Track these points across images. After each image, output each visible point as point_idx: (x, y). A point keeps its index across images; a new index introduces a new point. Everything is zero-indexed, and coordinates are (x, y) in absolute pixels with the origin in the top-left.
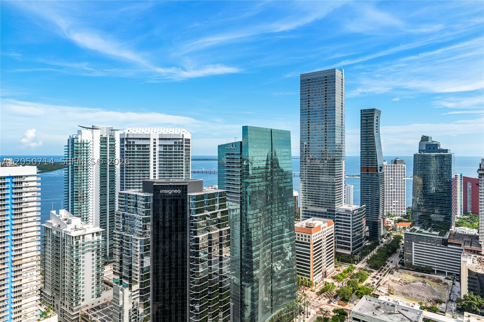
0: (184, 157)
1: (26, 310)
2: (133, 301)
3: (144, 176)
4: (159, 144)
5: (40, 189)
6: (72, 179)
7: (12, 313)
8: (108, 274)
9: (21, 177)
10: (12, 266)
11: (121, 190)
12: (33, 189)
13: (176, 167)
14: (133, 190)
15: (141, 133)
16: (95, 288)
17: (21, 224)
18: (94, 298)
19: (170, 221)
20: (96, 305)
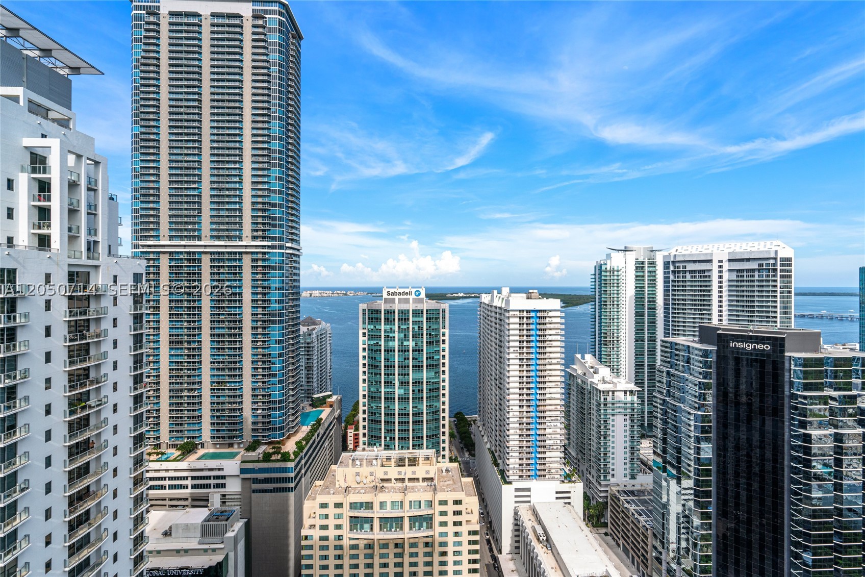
0: (779, 289)
1: (550, 465)
2: (683, 502)
3: (702, 319)
4: (728, 268)
5: (563, 327)
6: (600, 316)
7: (536, 463)
8: (646, 452)
9: (545, 311)
10: (537, 411)
11: (665, 337)
12: (557, 326)
13: (762, 306)
14: (684, 338)
15: (698, 252)
16: (628, 465)
17: (546, 365)
18: (627, 479)
19: (749, 394)
20: (630, 488)
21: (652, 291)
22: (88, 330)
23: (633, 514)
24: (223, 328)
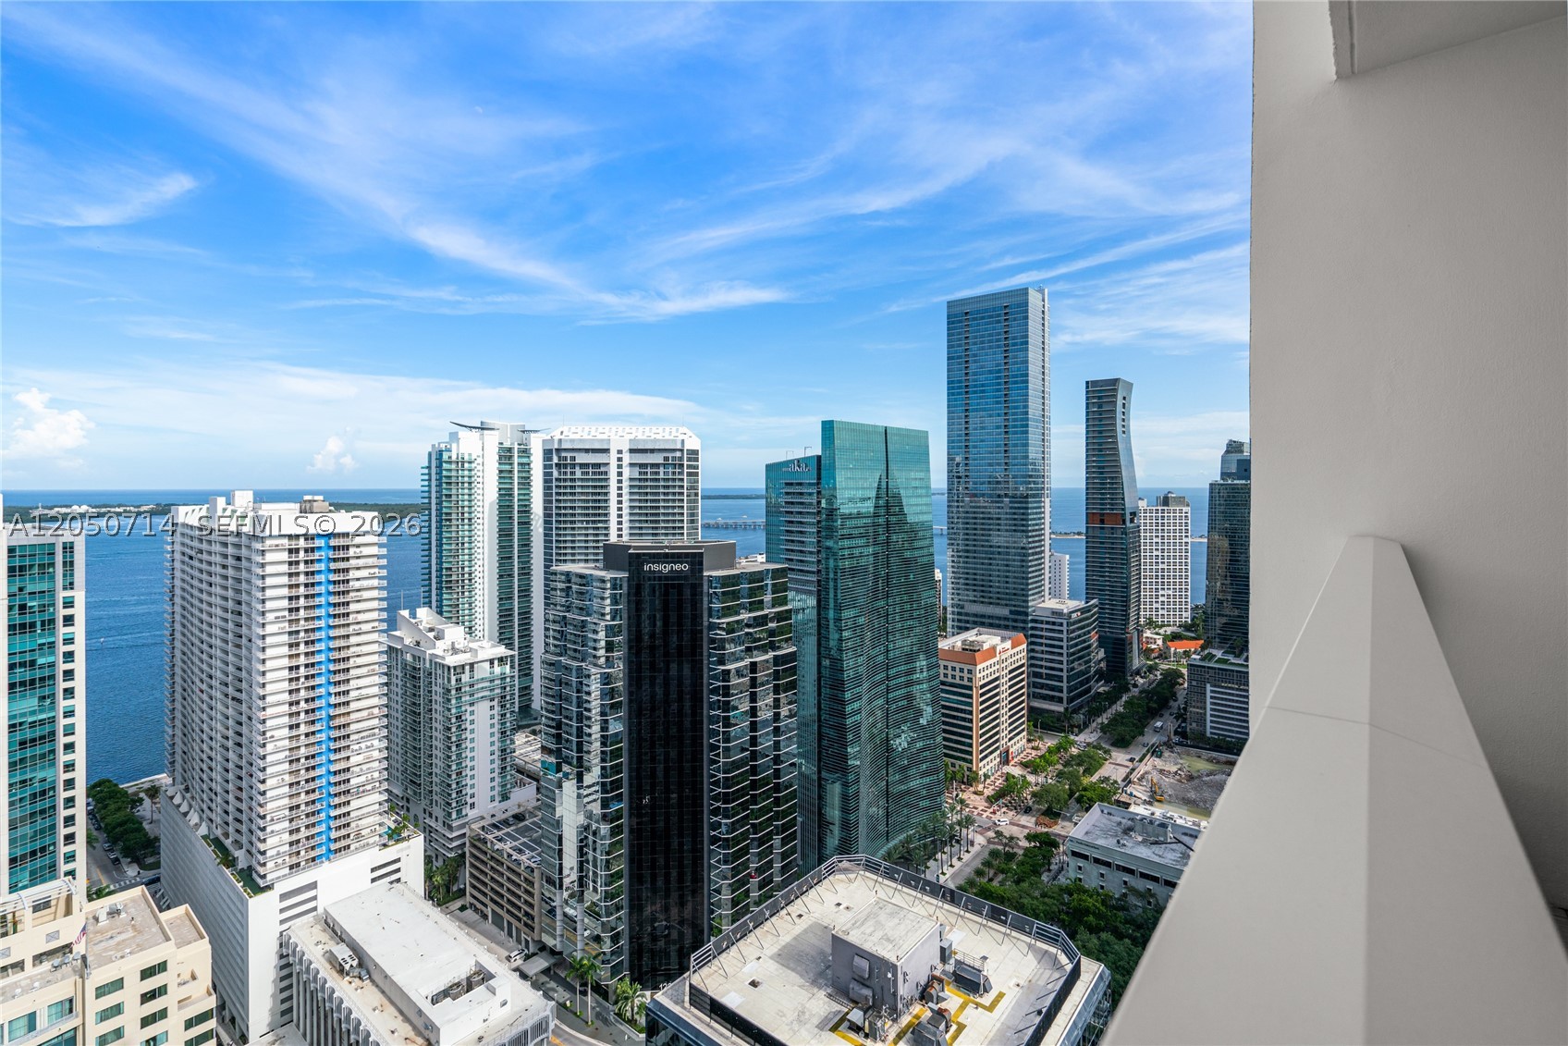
0: (685, 491)
1: (360, 822)
2: (585, 808)
3: (597, 535)
4: (629, 461)
5: (384, 562)
6: (439, 540)
7: (330, 829)
8: (524, 751)
10: (330, 728)
11: (545, 566)
12: (371, 561)
13: (668, 514)
15: (590, 437)
16: (498, 780)
17: (348, 636)
18: (496, 803)
20: (501, 817)
21: (524, 495)
23: (510, 856)
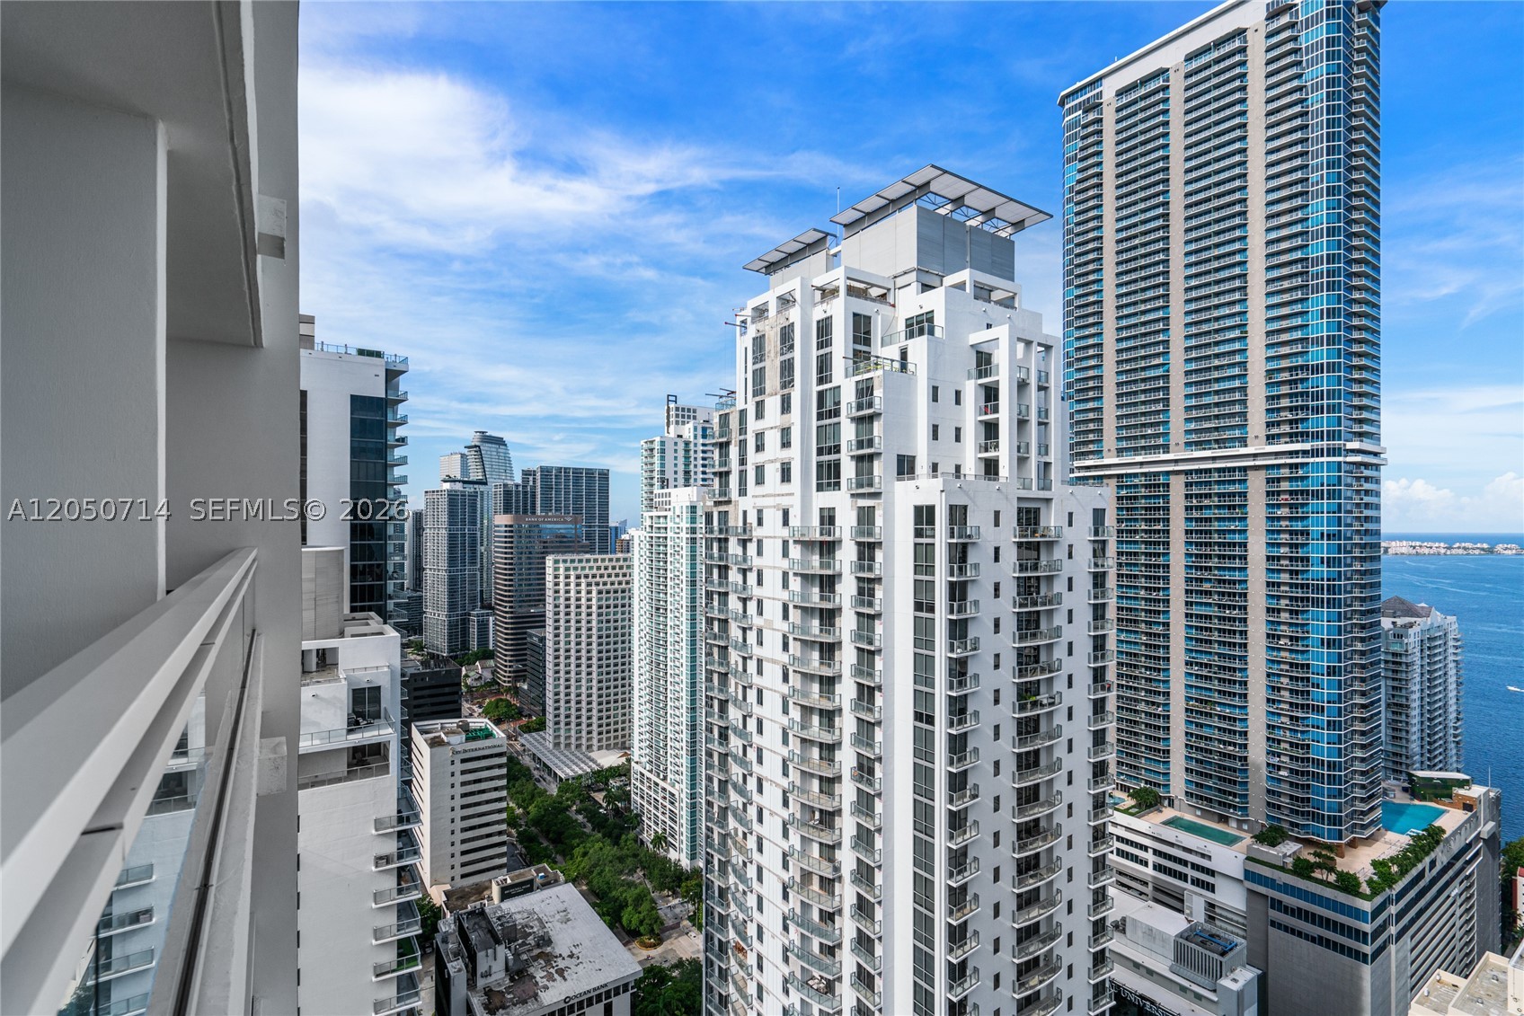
22: (1038, 593)
24: (1210, 604)
